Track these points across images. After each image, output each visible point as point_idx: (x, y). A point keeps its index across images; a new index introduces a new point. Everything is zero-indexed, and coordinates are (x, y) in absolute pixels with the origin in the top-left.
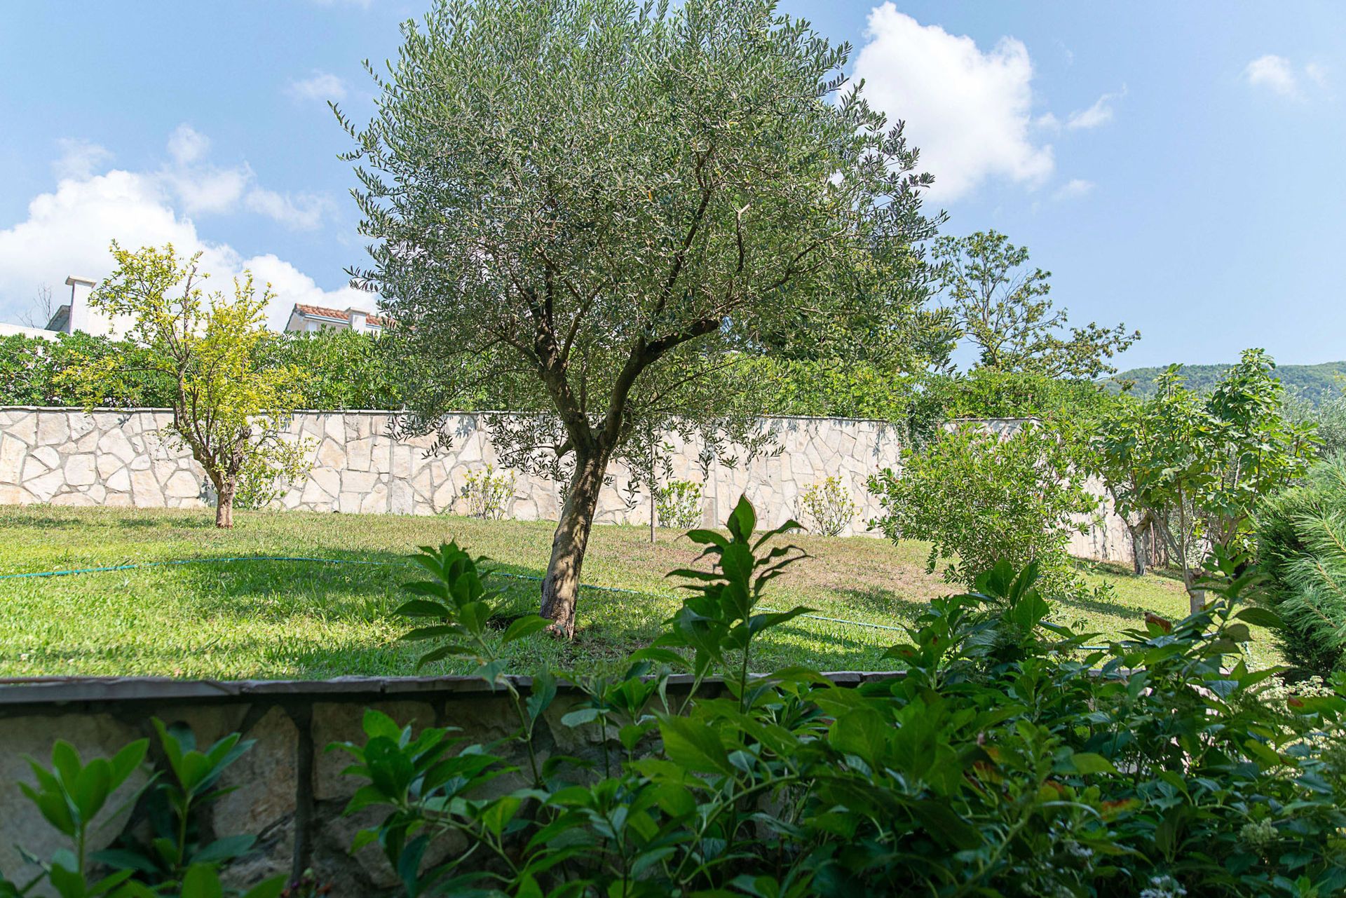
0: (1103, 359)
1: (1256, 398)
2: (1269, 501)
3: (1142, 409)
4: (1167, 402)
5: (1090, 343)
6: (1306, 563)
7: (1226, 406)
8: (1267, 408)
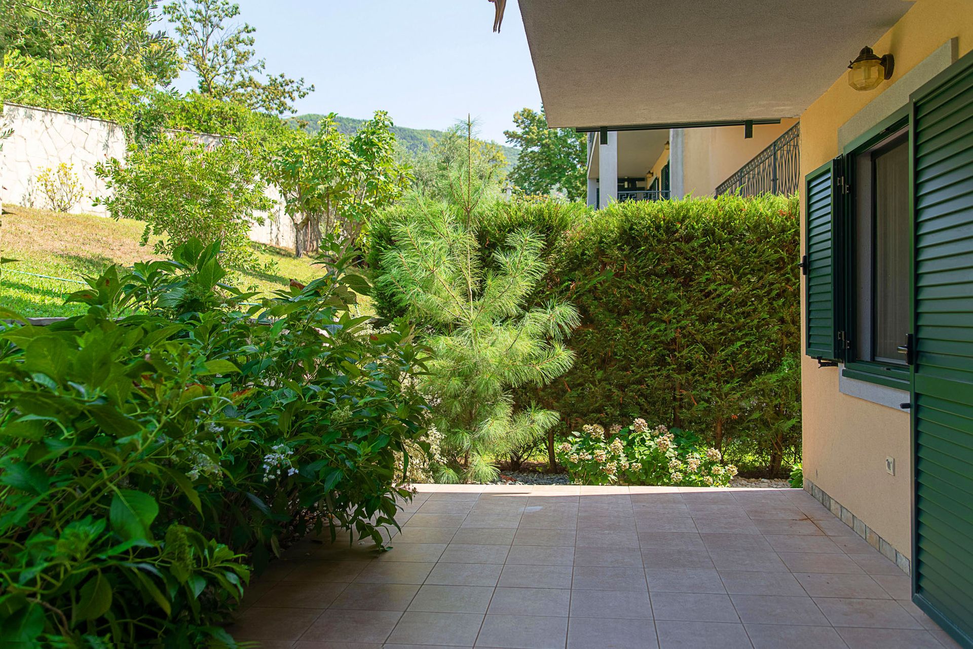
0: (288, 101)
1: (380, 144)
2: (379, 213)
3: (309, 142)
4: (326, 139)
5: (280, 88)
6: (395, 253)
7: (361, 147)
8: (386, 152)
